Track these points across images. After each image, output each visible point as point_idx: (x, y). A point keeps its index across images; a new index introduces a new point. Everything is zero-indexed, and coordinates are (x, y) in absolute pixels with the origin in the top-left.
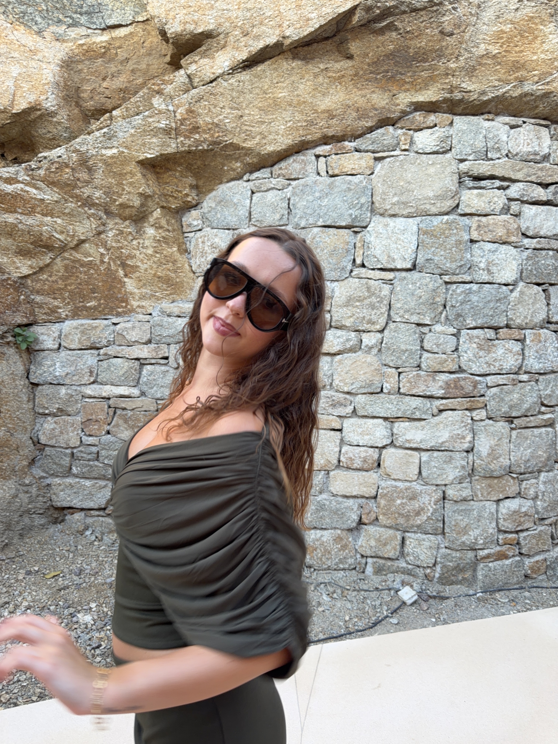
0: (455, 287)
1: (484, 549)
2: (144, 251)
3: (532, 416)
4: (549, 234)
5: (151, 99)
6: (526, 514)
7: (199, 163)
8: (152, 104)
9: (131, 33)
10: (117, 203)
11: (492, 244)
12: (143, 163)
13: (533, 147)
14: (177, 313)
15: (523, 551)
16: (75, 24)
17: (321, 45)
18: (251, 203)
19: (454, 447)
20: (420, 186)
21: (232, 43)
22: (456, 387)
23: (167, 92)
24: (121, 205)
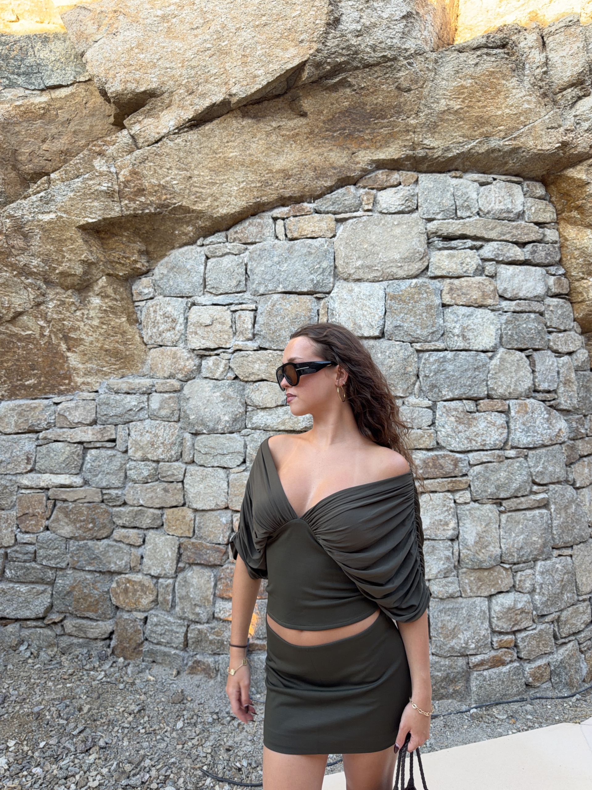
0: (427, 356)
1: (477, 655)
2: (89, 322)
3: (523, 496)
4: (529, 295)
5: (92, 160)
6: (523, 611)
7: (147, 227)
8: (93, 166)
9: (72, 94)
10: (57, 271)
11: (467, 308)
12: (84, 228)
13: (505, 205)
14: (125, 390)
15: (522, 655)
16: (12, 85)
17: (272, 103)
18: (205, 269)
19: (436, 535)
20: (386, 248)
21: (177, 102)
22: (435, 466)
23: (109, 154)
24: (61, 273)
